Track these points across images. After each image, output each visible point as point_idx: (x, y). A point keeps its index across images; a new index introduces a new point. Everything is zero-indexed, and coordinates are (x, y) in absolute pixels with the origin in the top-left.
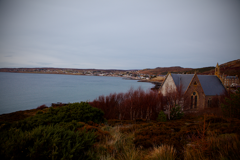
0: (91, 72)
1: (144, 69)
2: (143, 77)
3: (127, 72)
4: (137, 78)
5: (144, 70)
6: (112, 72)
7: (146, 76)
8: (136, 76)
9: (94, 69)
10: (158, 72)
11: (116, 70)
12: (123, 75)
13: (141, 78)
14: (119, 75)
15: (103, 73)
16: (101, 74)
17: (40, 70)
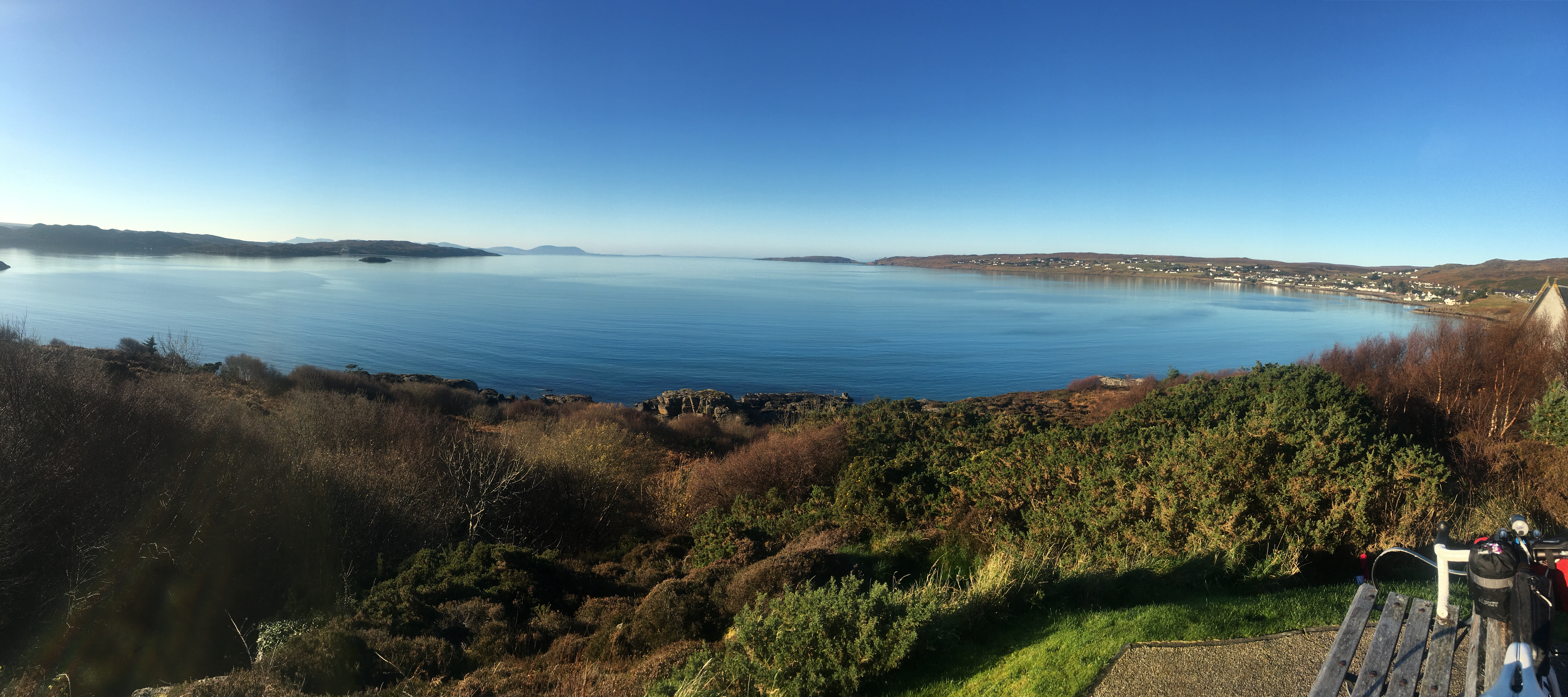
0: (1233, 268)
1: (1437, 267)
2: (1434, 296)
3: (1374, 275)
4: (1409, 299)
5: (1437, 270)
6: (1318, 273)
7: (1445, 294)
8: (1403, 288)
9: (1245, 260)
10: (1493, 279)
11: (1330, 267)
12: (1356, 285)
13: (1426, 299)
14: (1343, 286)
15: (1281, 274)
16: (1273, 276)
17: (1048, 260)
